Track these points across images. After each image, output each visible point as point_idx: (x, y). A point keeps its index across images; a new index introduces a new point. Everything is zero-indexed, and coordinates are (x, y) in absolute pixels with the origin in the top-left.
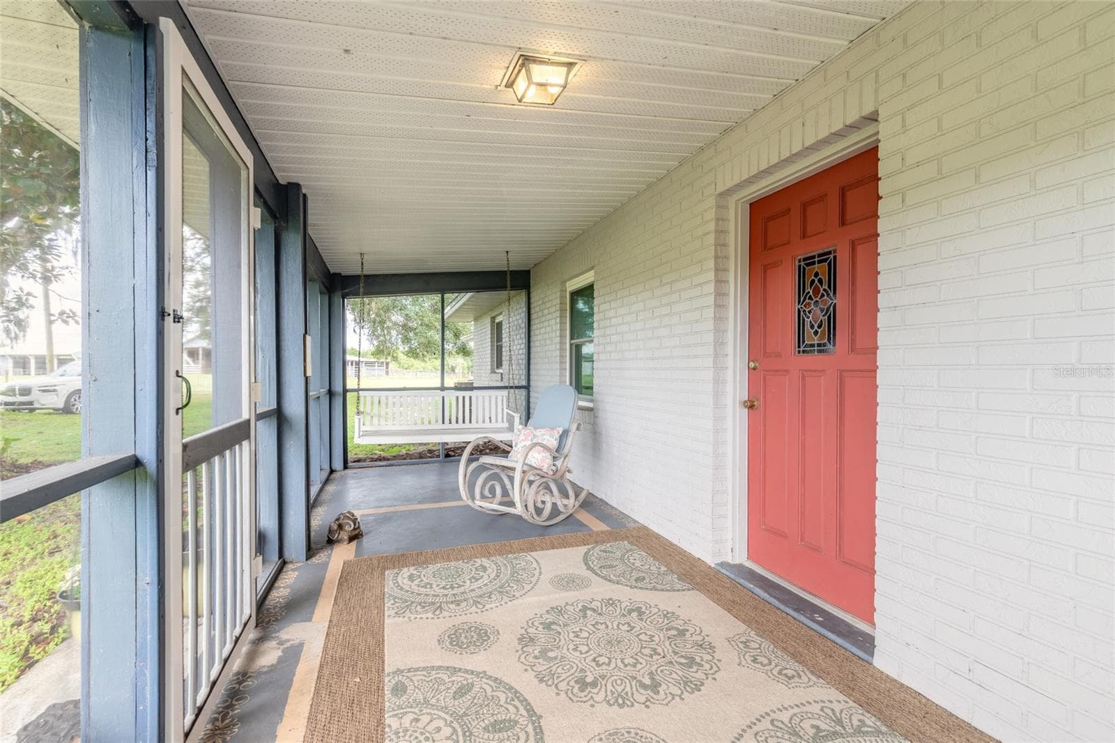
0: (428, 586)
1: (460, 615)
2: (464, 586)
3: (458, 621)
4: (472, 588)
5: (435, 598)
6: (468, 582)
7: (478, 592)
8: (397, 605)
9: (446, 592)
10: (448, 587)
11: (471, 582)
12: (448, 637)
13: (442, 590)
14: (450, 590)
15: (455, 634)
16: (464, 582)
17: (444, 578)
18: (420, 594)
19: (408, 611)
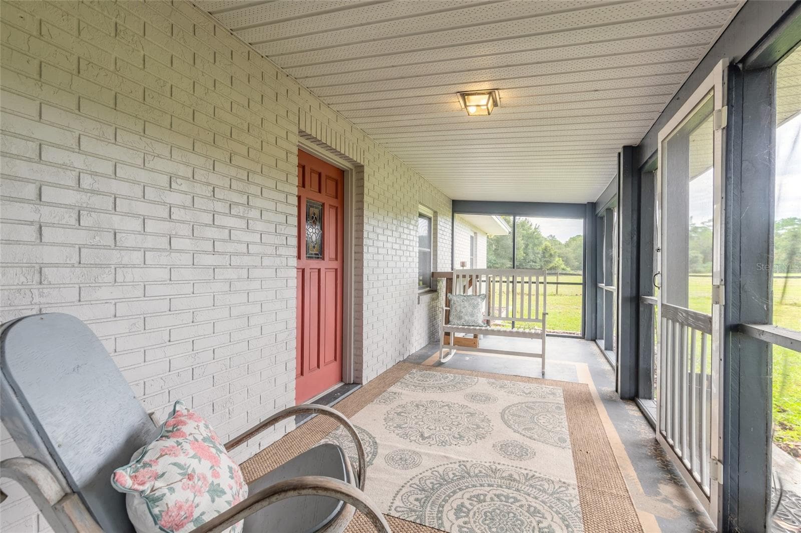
0: (532, 509)
1: (513, 466)
2: (495, 495)
3: (516, 463)
4: (489, 488)
5: (529, 491)
6: (488, 498)
7: (486, 481)
8: (567, 499)
9: (516, 494)
10: (511, 500)
11: (485, 495)
12: (527, 455)
13: (519, 497)
14: (511, 495)
15: (523, 455)
16: (492, 499)
17: (511, 515)
18: (543, 502)
19: (556, 488)
